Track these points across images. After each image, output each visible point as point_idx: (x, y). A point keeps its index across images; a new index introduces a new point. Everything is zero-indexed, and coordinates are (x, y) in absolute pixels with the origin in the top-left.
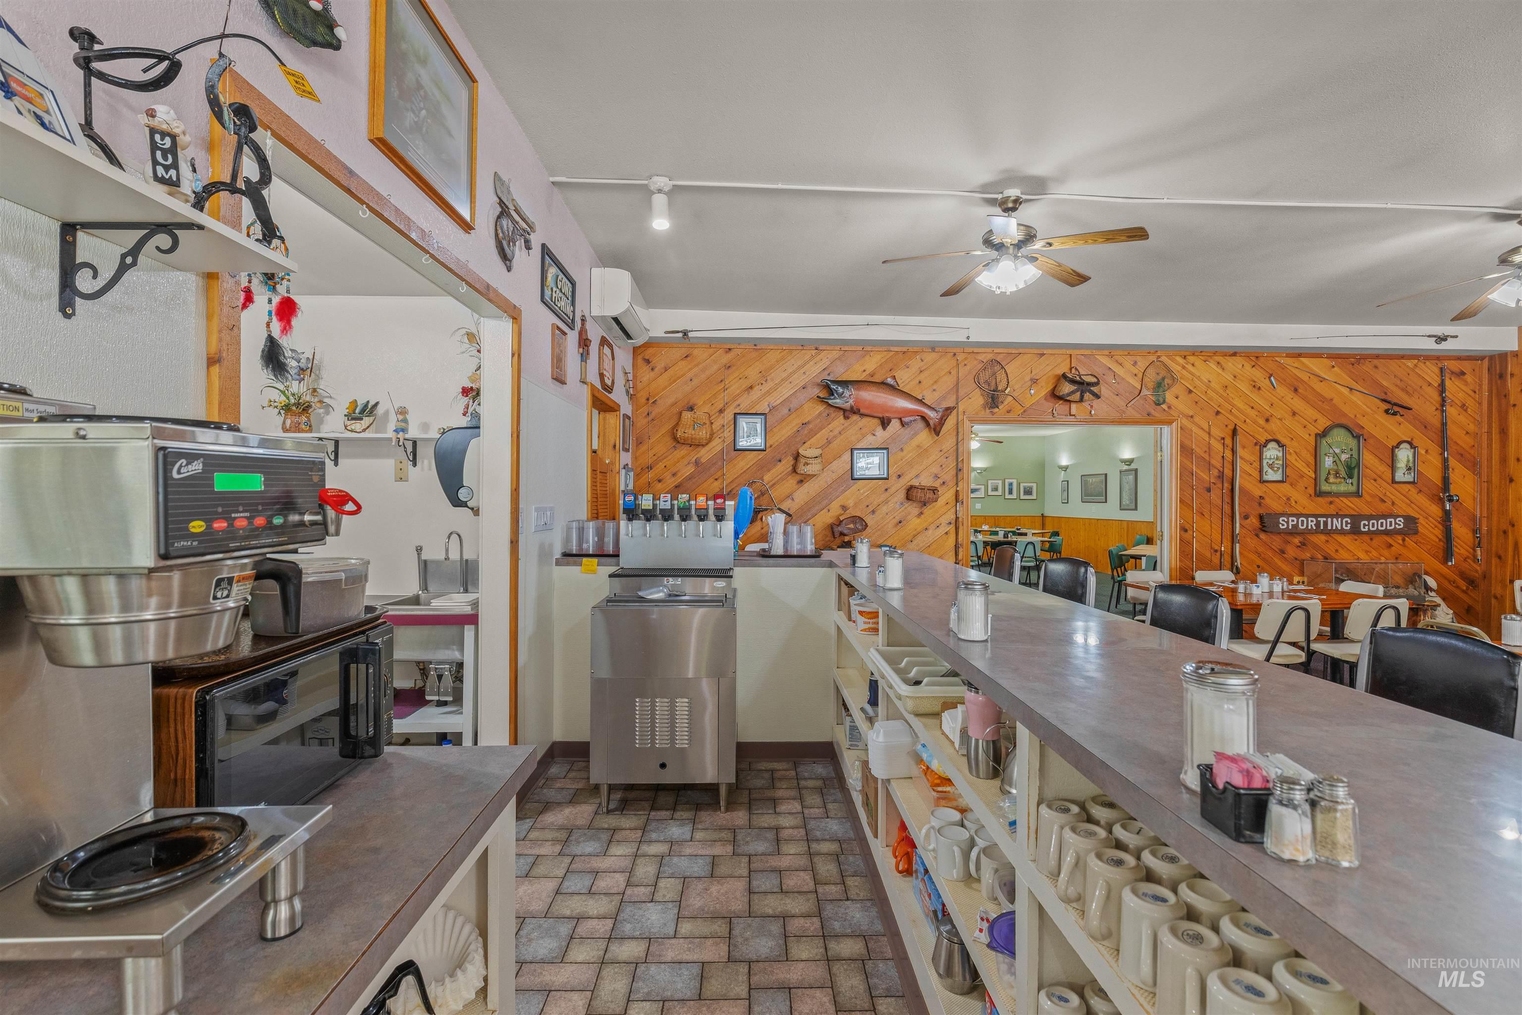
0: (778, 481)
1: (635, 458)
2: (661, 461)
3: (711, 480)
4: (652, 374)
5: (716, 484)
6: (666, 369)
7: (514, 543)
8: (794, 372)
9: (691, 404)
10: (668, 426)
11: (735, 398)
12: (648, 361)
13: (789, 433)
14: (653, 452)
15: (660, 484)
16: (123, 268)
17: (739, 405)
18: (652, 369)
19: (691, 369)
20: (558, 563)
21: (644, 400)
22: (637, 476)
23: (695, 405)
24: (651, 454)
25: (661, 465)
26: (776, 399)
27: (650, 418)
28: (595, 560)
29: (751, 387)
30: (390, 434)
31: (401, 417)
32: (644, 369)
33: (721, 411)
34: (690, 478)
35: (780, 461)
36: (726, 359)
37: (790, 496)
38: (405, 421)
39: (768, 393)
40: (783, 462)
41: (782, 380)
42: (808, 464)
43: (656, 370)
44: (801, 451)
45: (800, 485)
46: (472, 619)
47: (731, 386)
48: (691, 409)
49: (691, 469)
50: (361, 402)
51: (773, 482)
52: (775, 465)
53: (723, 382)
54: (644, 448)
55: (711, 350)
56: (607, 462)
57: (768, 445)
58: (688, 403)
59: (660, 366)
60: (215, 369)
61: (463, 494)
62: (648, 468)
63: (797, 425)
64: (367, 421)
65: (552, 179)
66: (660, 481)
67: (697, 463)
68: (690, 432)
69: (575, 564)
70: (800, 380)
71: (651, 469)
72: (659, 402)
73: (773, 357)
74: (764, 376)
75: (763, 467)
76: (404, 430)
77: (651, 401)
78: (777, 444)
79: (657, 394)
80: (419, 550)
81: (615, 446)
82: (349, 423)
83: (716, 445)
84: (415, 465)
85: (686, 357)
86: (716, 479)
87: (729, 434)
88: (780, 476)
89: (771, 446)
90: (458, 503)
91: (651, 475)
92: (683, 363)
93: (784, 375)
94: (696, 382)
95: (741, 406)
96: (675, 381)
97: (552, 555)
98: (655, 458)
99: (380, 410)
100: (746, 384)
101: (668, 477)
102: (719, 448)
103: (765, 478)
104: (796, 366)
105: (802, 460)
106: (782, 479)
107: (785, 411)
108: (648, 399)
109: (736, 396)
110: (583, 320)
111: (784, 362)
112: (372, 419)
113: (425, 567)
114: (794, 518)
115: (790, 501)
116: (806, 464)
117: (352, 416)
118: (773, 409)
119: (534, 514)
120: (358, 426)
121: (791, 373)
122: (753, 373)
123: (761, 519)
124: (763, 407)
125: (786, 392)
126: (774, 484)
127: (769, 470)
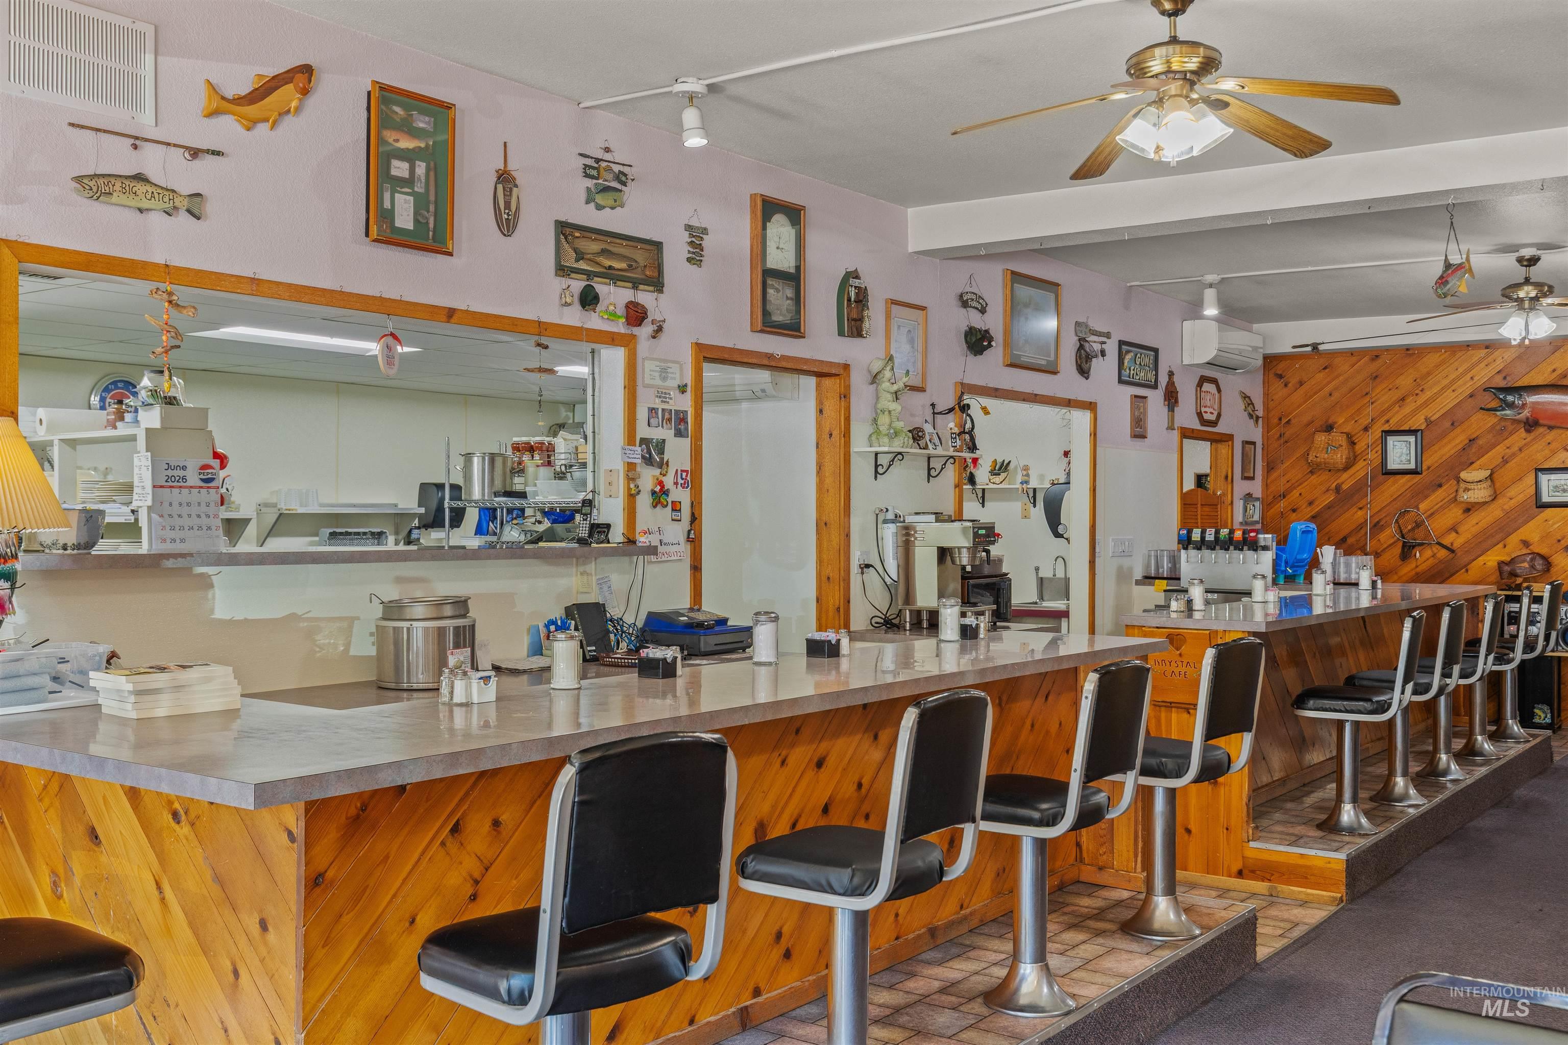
0: (1437, 511)
1: (1266, 485)
2: (1295, 488)
3: (1354, 509)
4: (1285, 391)
5: (1360, 513)
6: (1301, 383)
7: (1092, 563)
8: (1459, 378)
9: (1330, 421)
10: (1302, 450)
11: (1384, 413)
12: (1280, 377)
13: (1452, 452)
14: (1287, 477)
15: (1294, 514)
16: (942, 469)
17: (1388, 421)
18: (1286, 385)
19: (1329, 382)
20: (1138, 583)
21: (1276, 420)
22: (1267, 505)
23: (1335, 423)
24: (1283, 480)
25: (1295, 493)
26: (1435, 411)
27: (1282, 441)
28: (1165, 581)
29: (1403, 399)
30: (1018, 486)
31: (1025, 473)
32: (1278, 384)
33: (1366, 429)
34: (1329, 507)
35: (1440, 486)
36: (1374, 367)
37: (1454, 529)
38: (1028, 475)
39: (1426, 404)
40: (1444, 488)
41: (1443, 388)
42: (1469, 490)
43: (1290, 385)
44: (1463, 475)
45: (1466, 515)
46: (1065, 614)
47: (1379, 399)
48: (1329, 428)
49: (1331, 497)
50: (999, 460)
51: (1432, 511)
52: (1434, 491)
53: (1369, 396)
54: (1274, 475)
55: (1354, 359)
56: (1219, 493)
57: (1424, 467)
58: (1327, 421)
59: (1293, 381)
60: (957, 489)
61: (1060, 529)
62: (1280, 496)
63: (1461, 442)
64: (1003, 475)
65: (1128, 285)
66: (1294, 511)
67: (1338, 489)
68: (1323, 456)
69: (1150, 584)
70: (1465, 388)
71: (1284, 497)
72: (1293, 421)
73: (1432, 360)
74: (1419, 386)
75: (1421, 493)
76: (1027, 482)
77: (1284, 421)
78: (1436, 465)
79: (1290, 413)
80: (1037, 569)
81: (1226, 477)
82: (991, 477)
83: (1361, 469)
84: (1035, 506)
85: (1325, 368)
86: (1361, 509)
87: (1376, 455)
88: (1440, 505)
89: (1429, 468)
90: (1058, 535)
91: (1282, 504)
92: (1320, 376)
93: (1446, 382)
94: (1336, 395)
95: (1391, 422)
96: (1311, 397)
97: (1131, 578)
98: (1289, 485)
99: (1012, 466)
100: (1398, 394)
101: (1304, 506)
102: (1362, 473)
103: (1420, 506)
104: (1461, 370)
105: (1463, 485)
106: (1443, 508)
107: (1447, 424)
108: (1280, 419)
109: (1383, 411)
110: (1171, 374)
111: (1445, 366)
112: (1006, 473)
113: (1041, 581)
114: (1459, 554)
115: (1453, 534)
116: (1467, 490)
117: (994, 473)
118: (1429, 423)
119: (1111, 544)
120: (997, 479)
121: (1454, 380)
122: (1405, 381)
123: (1415, 555)
124: (1418, 422)
125: (1449, 400)
126: (1432, 514)
127: (1426, 497)
